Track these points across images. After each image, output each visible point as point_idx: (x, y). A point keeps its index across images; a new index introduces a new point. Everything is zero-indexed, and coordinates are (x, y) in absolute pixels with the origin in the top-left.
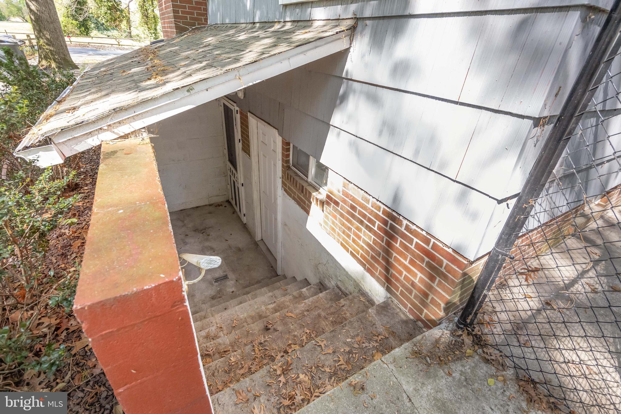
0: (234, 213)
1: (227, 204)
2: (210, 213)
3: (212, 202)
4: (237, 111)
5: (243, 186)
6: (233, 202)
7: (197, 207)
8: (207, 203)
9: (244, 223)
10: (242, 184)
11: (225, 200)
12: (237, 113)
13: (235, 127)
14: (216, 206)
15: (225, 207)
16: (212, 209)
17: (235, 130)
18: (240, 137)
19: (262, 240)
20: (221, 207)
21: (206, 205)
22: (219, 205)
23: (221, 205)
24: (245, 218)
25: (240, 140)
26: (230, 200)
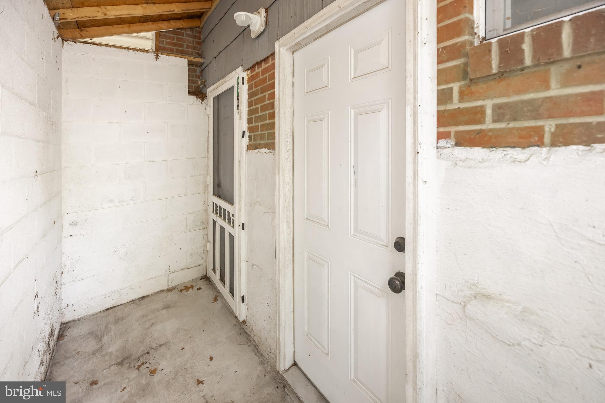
0: (216, 300)
1: (202, 284)
2: (167, 307)
3: (174, 285)
4: (243, 79)
5: (243, 229)
6: (216, 278)
7: (143, 298)
8: (166, 287)
9: (241, 320)
10: (243, 224)
11: (200, 275)
12: (243, 83)
13: (236, 111)
14: (181, 291)
15: (199, 289)
16: (170, 297)
17: (236, 116)
18: (245, 126)
19: (295, 364)
20: (190, 290)
21: (162, 291)
22: (187, 288)
23: (192, 287)
24: (243, 306)
25: (244, 132)
26: (210, 274)
